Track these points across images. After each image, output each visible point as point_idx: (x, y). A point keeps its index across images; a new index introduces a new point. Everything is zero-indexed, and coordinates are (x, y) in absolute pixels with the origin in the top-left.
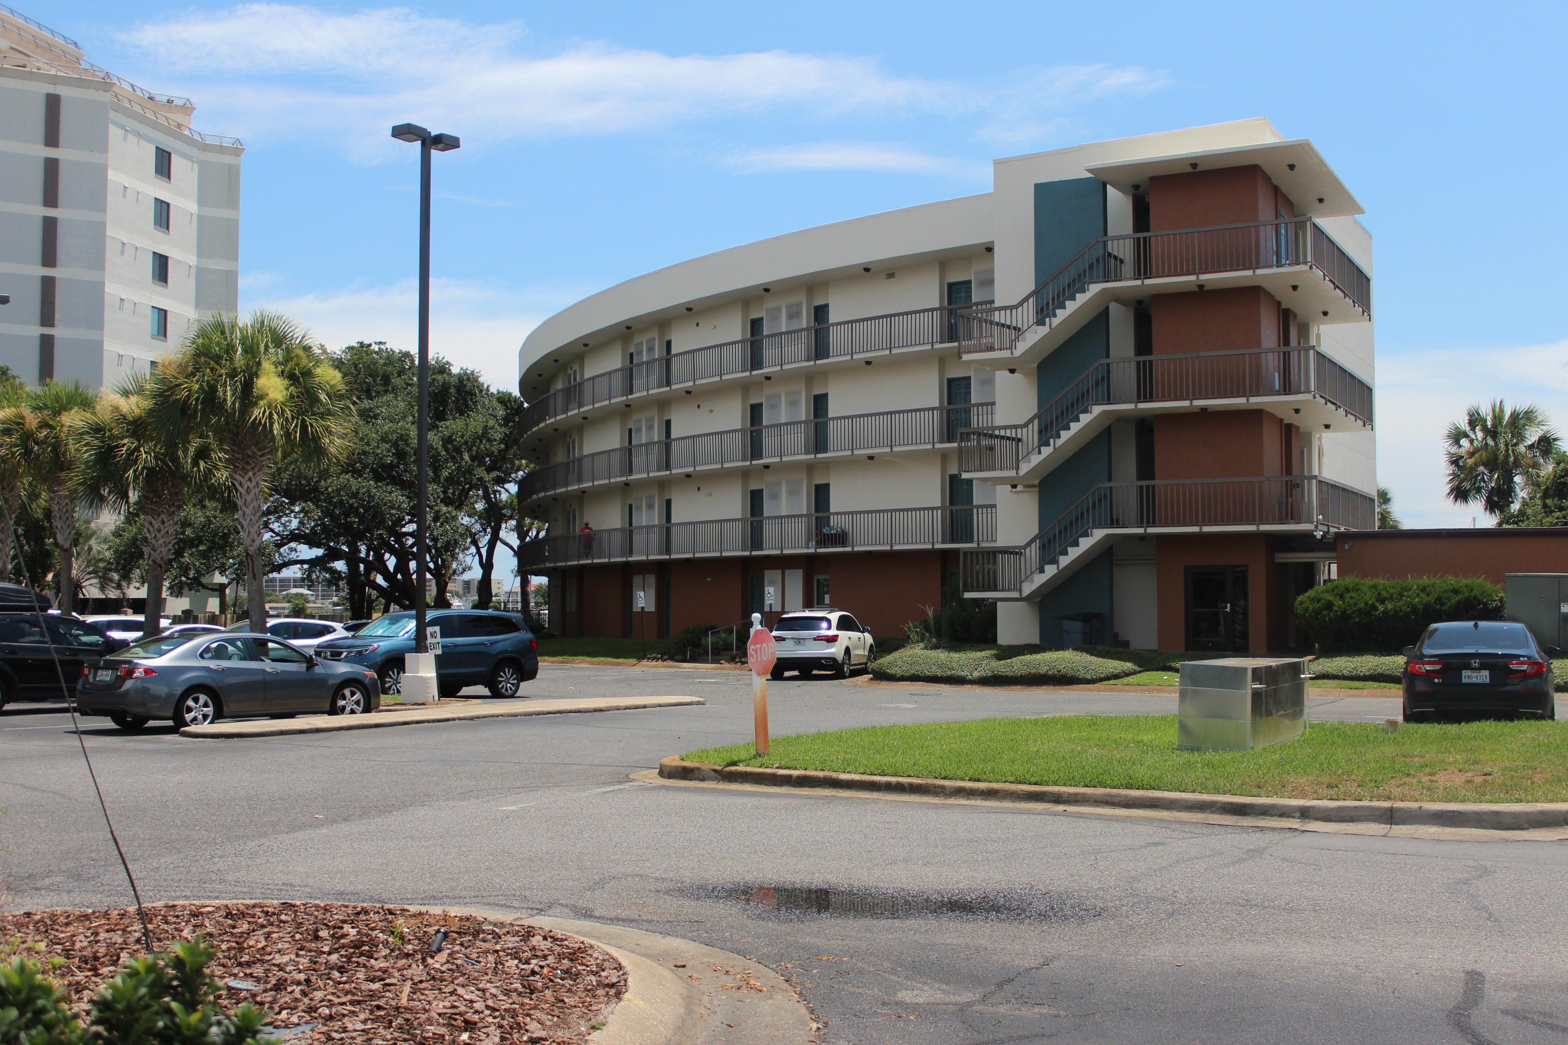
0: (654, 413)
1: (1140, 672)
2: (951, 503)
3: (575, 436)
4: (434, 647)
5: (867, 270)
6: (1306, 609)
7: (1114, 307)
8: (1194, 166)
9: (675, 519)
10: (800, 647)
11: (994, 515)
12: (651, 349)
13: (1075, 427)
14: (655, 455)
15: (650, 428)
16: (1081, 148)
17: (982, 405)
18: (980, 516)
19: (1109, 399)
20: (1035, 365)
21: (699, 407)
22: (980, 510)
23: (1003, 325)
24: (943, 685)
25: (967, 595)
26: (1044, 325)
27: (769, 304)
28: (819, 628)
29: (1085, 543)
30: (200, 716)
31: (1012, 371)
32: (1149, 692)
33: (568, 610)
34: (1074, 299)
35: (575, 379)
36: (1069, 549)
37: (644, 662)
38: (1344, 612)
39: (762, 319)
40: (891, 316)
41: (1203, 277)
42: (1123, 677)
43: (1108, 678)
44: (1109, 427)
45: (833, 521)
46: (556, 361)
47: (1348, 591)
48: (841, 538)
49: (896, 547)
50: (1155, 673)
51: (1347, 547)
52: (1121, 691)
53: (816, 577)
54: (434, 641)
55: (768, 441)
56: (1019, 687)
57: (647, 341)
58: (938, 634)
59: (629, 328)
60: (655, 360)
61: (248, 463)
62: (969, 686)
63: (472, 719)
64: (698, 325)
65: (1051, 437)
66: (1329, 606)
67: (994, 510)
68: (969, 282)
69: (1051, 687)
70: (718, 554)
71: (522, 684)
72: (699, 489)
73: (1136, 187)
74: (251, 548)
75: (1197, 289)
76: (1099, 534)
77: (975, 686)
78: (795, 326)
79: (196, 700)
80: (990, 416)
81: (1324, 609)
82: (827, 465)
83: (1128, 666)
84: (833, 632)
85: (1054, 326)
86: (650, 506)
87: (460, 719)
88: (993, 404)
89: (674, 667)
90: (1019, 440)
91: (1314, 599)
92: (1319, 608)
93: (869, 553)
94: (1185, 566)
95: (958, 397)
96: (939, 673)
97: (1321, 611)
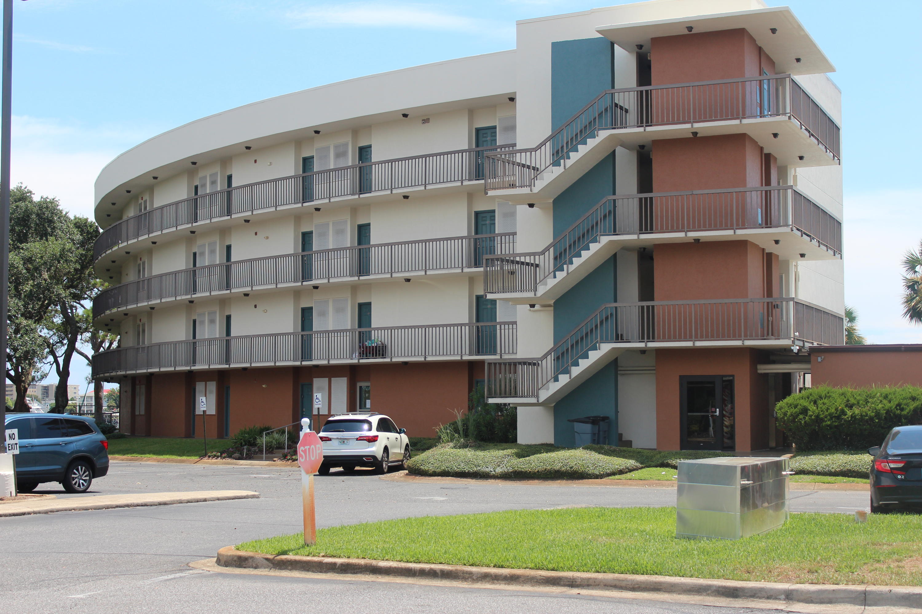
0: (216, 239)
1: (642, 468)
2: (478, 320)
3: (145, 259)
4: (12, 447)
5: (405, 116)
6: (785, 414)
7: (620, 151)
8: (690, 29)
9: (234, 332)
10: (343, 446)
11: (515, 330)
12: (213, 183)
13: (586, 255)
14: (217, 276)
15: (213, 252)
16: (592, 12)
17: (505, 235)
18: (503, 331)
19: (615, 231)
20: (551, 201)
21: (256, 234)
22: (503, 326)
23: (524, 166)
24: (469, 480)
25: (491, 401)
26: (560, 165)
27: (319, 144)
28: (361, 430)
29: (594, 356)
31: (531, 206)
32: (649, 485)
33: (137, 413)
34: (585, 143)
35: (145, 208)
36: (580, 361)
37: (205, 460)
38: (817, 416)
39: (312, 157)
40: (426, 156)
41: (696, 125)
42: (626, 473)
43: (613, 474)
44: (615, 256)
45: (374, 335)
46: (129, 192)
47: (821, 398)
48: (380, 351)
49: (429, 359)
50: (654, 469)
51: (819, 359)
52: (624, 485)
53: (359, 384)
54: (12, 442)
55: (317, 265)
56: (536, 481)
57: (210, 175)
58: (466, 435)
59: (194, 163)
60: (217, 193)
62: (493, 481)
63: (46, 512)
64: (255, 161)
65: (565, 263)
66: (805, 411)
67: (515, 326)
68: (495, 127)
69: (564, 481)
70: (272, 364)
71: (94, 480)
72: (256, 306)
73: (640, 47)
75: (691, 136)
76: (606, 348)
77: (497, 481)
78: (342, 163)
80: (511, 244)
81: (801, 413)
82: (369, 286)
83: (631, 463)
84: (374, 433)
85: (568, 166)
86: (212, 321)
87: (35, 513)
88: (514, 234)
89: (232, 464)
90: (537, 266)
91: (791, 405)
92: (796, 412)
93: (406, 363)
94: (680, 376)
95: (484, 227)
96: (467, 469)
97: (798, 415)
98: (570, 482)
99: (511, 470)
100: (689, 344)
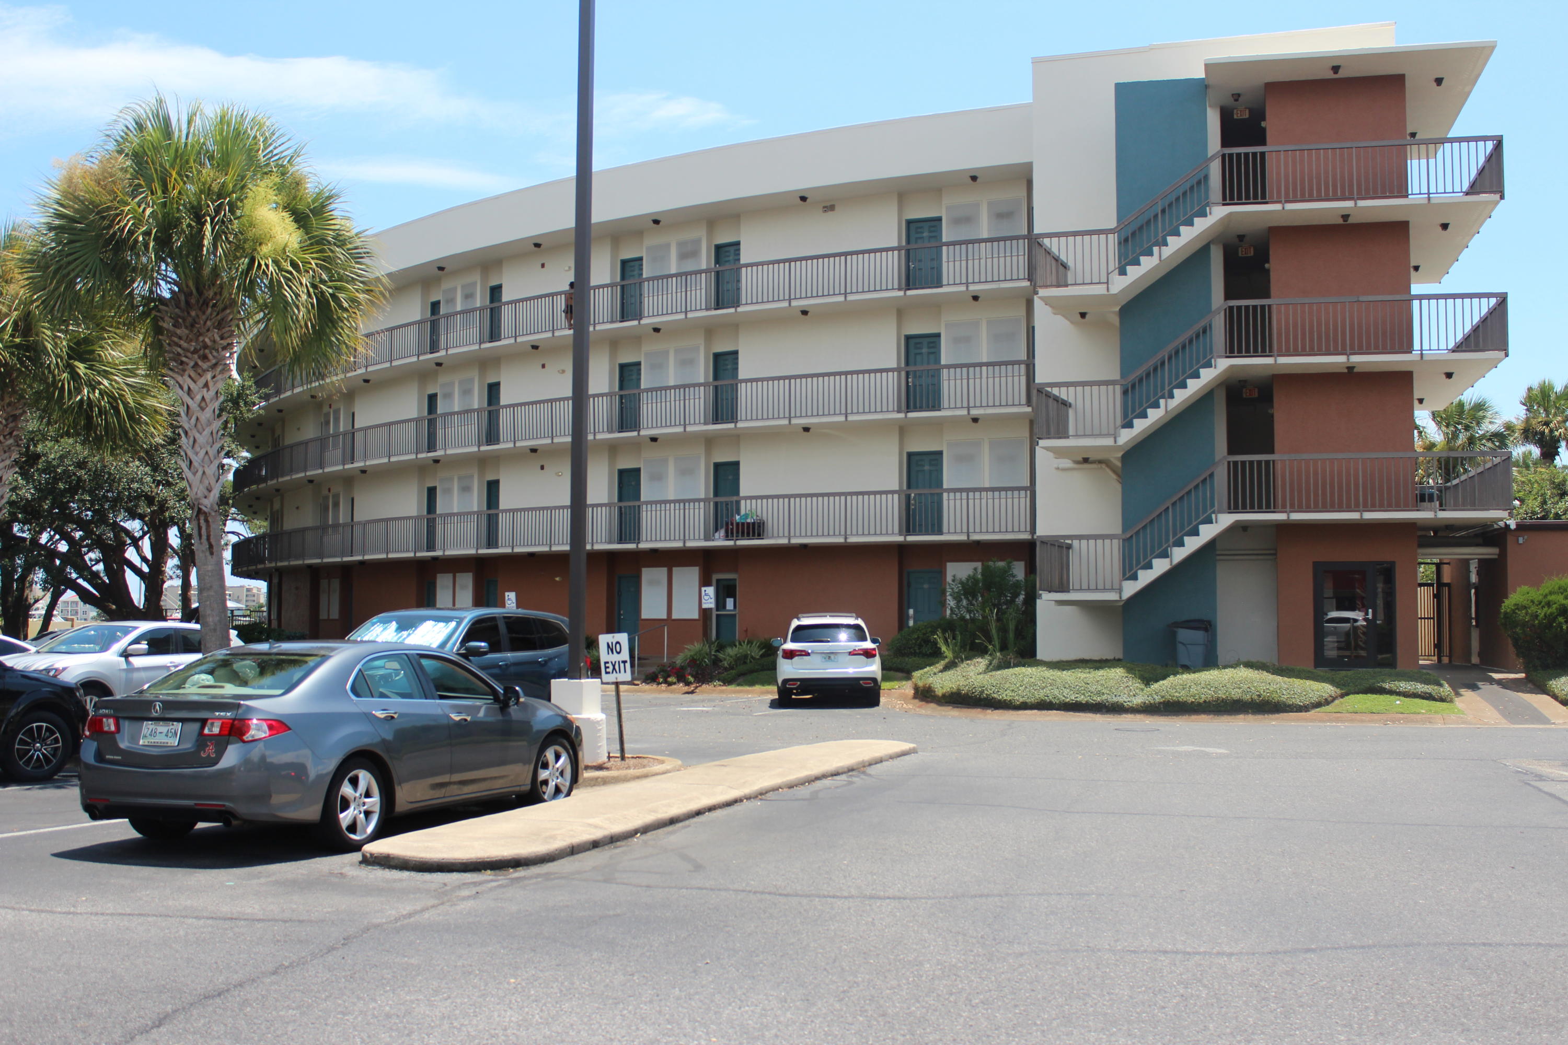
0: (475, 374)
1: (1342, 695)
2: (909, 487)
3: (340, 405)
5: (803, 199)
7: (1212, 246)
8: (1336, 69)
9: (503, 504)
12: (468, 296)
13: (1194, 385)
14: (472, 428)
15: (467, 392)
16: (1151, 49)
18: (971, 502)
20: (1117, 309)
21: (543, 366)
26: (1152, 255)
27: (654, 240)
28: (835, 640)
29: (1208, 532)
30: (362, 816)
31: (1083, 315)
34: (1191, 224)
36: (1186, 539)
39: (639, 259)
40: (846, 254)
41: (1362, 203)
42: (1333, 702)
43: (1318, 705)
45: (745, 507)
48: (756, 529)
49: (853, 540)
51: (1521, 540)
53: (715, 577)
54: (615, 658)
55: (650, 408)
56: (1203, 716)
57: (463, 287)
59: (441, 269)
60: (474, 310)
61: (205, 358)
64: (543, 266)
65: (1163, 397)
67: (1030, 493)
68: (939, 219)
72: (542, 468)
73: (1237, 97)
74: (206, 502)
75: (1338, 221)
76: (1224, 520)
78: (689, 266)
79: (354, 782)
81: (1560, 615)
82: (736, 439)
83: (1328, 688)
85: (1164, 257)
86: (466, 489)
91: (1540, 603)
92: (1551, 614)
93: (805, 546)
94: (1314, 563)
95: (918, 357)
96: (1082, 699)
97: (1556, 618)
98: (1260, 717)
99: (1158, 699)
100: (1354, 516)
